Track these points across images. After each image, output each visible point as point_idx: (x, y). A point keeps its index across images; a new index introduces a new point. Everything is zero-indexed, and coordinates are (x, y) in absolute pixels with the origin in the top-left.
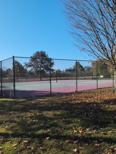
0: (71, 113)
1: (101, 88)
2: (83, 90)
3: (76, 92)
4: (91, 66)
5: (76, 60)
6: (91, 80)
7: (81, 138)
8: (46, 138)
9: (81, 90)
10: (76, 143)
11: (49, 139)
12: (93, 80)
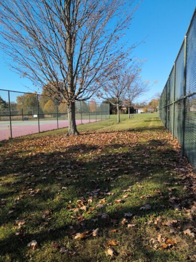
0: (36, 176)
1: (44, 132)
2: (20, 136)
3: (11, 139)
4: (16, 102)
5: (9, 91)
6: (22, 121)
7: (95, 220)
8: (29, 245)
9: (18, 136)
10: (98, 235)
11: (39, 246)
12: (24, 121)
